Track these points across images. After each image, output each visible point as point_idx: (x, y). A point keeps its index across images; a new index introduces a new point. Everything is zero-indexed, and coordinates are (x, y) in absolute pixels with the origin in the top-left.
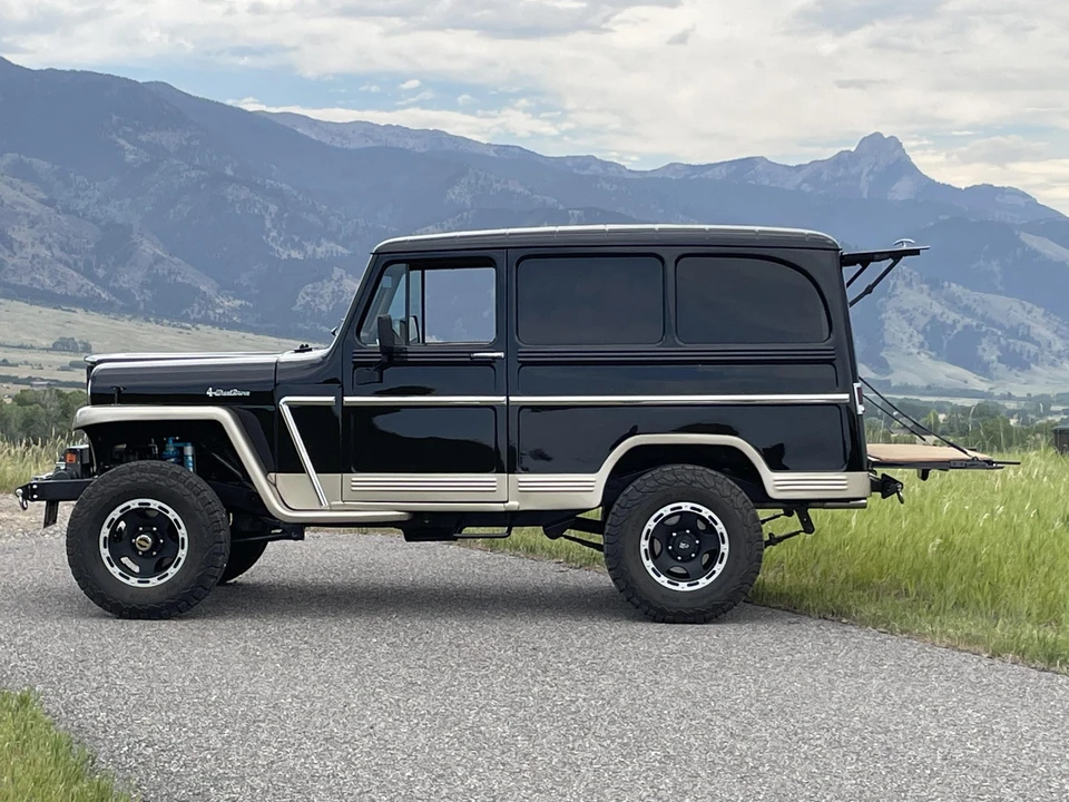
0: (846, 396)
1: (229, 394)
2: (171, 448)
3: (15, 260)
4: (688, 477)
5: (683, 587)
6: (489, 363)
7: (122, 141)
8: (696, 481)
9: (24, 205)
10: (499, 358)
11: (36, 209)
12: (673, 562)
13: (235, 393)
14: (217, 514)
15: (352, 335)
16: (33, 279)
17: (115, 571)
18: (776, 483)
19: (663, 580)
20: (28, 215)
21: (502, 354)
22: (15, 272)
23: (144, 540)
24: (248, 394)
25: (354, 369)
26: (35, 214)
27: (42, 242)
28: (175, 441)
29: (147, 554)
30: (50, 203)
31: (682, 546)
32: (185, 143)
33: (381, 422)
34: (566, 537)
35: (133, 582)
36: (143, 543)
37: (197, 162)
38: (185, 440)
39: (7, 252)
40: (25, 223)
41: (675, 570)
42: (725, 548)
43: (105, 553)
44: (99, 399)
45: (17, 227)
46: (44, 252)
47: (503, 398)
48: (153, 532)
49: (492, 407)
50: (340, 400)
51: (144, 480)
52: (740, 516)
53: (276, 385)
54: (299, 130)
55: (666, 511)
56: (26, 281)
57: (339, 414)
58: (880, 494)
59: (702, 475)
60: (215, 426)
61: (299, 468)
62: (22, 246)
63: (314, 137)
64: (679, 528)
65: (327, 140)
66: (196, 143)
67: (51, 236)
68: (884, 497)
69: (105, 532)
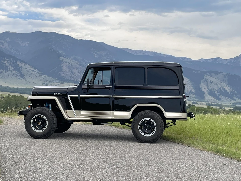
0: (182, 97)
1: (58, 94)
2: (47, 105)
3: (74, 76)
4: (148, 113)
5: (147, 135)
6: (109, 89)
7: (94, 53)
8: (150, 114)
9: (75, 65)
10: (111, 88)
11: (78, 66)
12: (145, 130)
13: (59, 94)
14: (54, 118)
15: (82, 82)
16: (77, 79)
17: (34, 129)
18: (167, 114)
19: (143, 134)
20: (76, 67)
21: (111, 87)
22: (73, 78)
23: (40, 123)
24: (62, 94)
25: (82, 89)
26: (77, 67)
27: (79, 72)
28: (48, 103)
29: (40, 126)
30: (80, 65)
31: (147, 127)
32: (106, 54)
33: (87, 100)
34: (125, 125)
35: (37, 131)
36: (39, 123)
37: (108, 57)
38: (50, 103)
39: (72, 74)
40: (76, 69)
41: (146, 132)
42: (156, 128)
43: (32, 125)
44: (33, 95)
45: (74, 69)
46: (79, 74)
47: (111, 96)
48: (41, 121)
49: (109, 98)
50: (79, 96)
51: (40, 111)
52: (159, 121)
53: (67, 92)
54: (128, 51)
55: (144, 120)
56: (75, 80)
57: (79, 98)
58: (190, 118)
59: (151, 113)
60: (54, 100)
61: (71, 109)
62: (75, 73)
63: (131, 53)
64: (147, 123)
65: (133, 53)
66: (108, 54)
67: (80, 71)
68: (191, 118)
69: (32, 121)
